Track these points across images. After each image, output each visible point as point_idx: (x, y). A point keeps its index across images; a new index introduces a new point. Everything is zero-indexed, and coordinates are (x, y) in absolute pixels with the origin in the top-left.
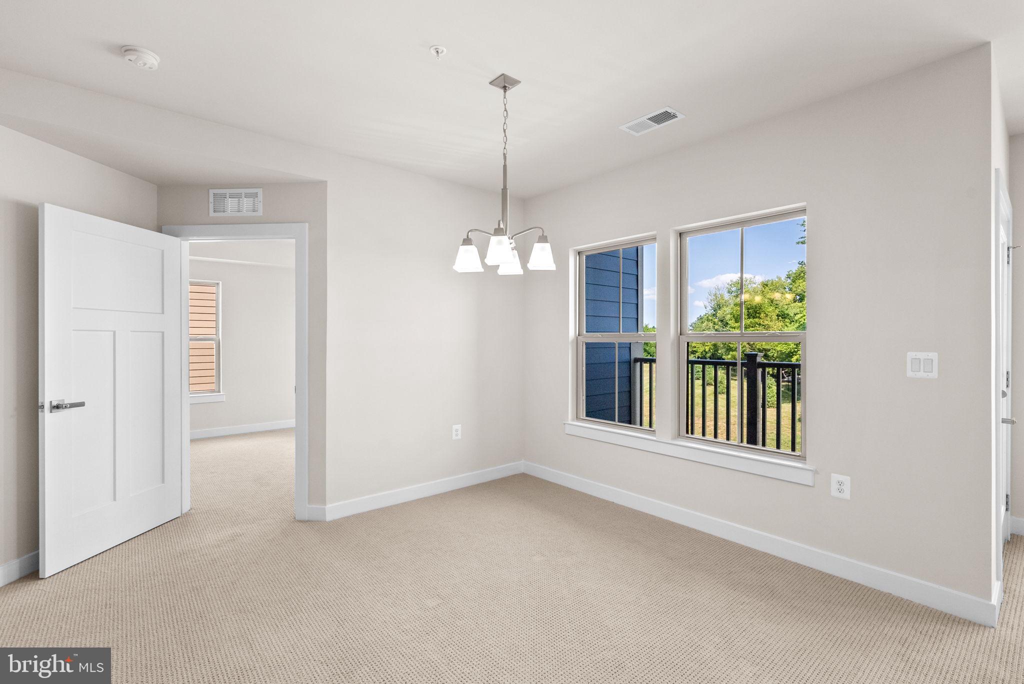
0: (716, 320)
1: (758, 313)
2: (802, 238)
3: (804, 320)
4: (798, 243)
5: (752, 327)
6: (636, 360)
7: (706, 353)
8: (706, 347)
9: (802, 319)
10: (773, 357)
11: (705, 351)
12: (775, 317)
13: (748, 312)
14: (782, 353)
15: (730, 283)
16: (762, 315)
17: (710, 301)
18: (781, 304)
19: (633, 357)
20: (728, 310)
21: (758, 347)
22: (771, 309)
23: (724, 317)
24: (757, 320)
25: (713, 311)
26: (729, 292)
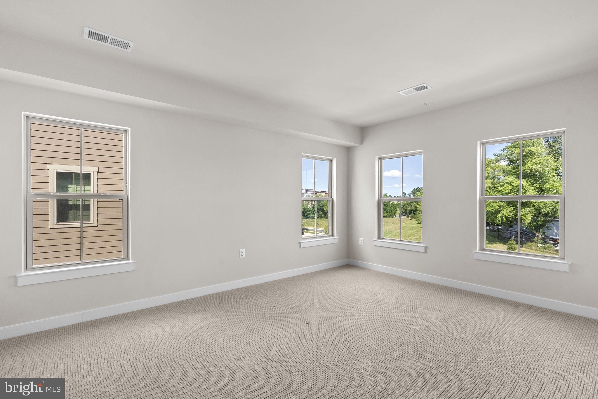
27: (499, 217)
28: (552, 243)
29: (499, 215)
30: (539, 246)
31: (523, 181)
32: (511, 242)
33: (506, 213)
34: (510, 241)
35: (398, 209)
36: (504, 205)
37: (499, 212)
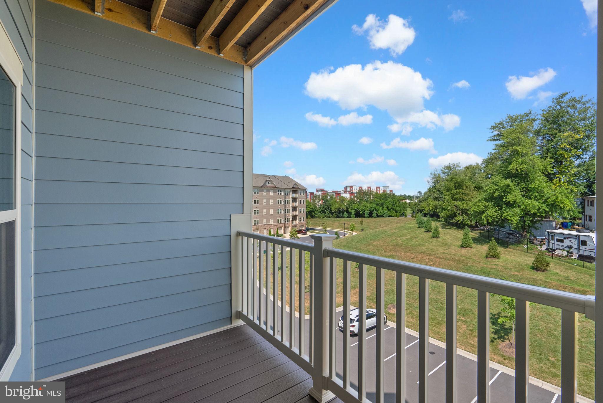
0: (435, 191)
1: (462, 186)
2: (490, 137)
3: (490, 190)
4: (488, 140)
5: (458, 195)
6: (239, 234)
7: (430, 211)
8: (430, 207)
9: (489, 190)
10: (471, 214)
11: (429, 210)
12: (472, 188)
13: (455, 185)
14: (476, 212)
15: (444, 167)
16: (464, 187)
17: (431, 178)
18: (477, 180)
19: (234, 231)
20: (443, 184)
21: (461, 207)
22: (470, 183)
23: (440, 188)
24: (460, 190)
25: (433, 184)
26: (443, 173)
27: (484, 217)
28: (538, 244)
29: (484, 215)
30: (524, 246)
31: (508, 181)
32: (492, 243)
33: (491, 213)
34: (491, 241)
35: (407, 209)
36: (489, 205)
37: (483, 212)
